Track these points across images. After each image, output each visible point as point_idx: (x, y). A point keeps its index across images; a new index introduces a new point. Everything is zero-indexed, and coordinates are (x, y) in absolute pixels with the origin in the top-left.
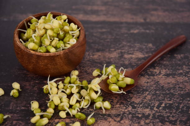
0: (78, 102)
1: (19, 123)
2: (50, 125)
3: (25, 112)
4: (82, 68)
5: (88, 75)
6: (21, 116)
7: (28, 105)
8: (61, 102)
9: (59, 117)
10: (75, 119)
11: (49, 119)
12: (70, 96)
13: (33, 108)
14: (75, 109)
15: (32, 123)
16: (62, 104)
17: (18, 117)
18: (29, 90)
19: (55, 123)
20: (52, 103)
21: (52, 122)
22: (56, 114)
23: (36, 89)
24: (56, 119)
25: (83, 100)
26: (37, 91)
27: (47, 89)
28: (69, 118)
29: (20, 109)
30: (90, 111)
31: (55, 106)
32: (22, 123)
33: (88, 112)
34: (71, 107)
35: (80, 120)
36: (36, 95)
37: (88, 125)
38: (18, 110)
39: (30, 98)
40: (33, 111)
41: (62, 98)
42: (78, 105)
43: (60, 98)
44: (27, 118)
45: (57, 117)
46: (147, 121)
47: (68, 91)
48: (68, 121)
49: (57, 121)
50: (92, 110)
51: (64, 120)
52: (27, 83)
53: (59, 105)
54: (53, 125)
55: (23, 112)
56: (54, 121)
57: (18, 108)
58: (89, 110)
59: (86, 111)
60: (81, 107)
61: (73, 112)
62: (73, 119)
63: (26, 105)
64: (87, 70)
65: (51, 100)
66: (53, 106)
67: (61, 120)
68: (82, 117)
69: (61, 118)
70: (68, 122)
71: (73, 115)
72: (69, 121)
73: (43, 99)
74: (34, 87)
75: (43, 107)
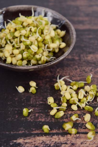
0: (85, 96)
1: (40, 115)
2: (65, 116)
3: (44, 106)
4: (81, 68)
5: (86, 73)
6: (40, 110)
7: (45, 100)
8: (71, 97)
9: (71, 109)
10: (84, 111)
11: (64, 112)
13: (50, 103)
14: (83, 103)
15: (51, 115)
16: (72, 99)
17: (39, 110)
18: (43, 87)
19: (69, 115)
20: (64, 98)
21: (66, 114)
22: (69, 107)
23: (48, 86)
24: (69, 111)
25: (88, 95)
26: (50, 88)
27: (58, 86)
28: (80, 110)
29: (39, 103)
30: (95, 103)
31: (67, 100)
32: (43, 115)
33: (93, 104)
35: (89, 111)
36: (49, 91)
37: (96, 116)
38: (37, 104)
39: (45, 94)
40: (50, 105)
41: (72, 94)
42: (85, 99)
43: (70, 93)
44: (46, 111)
45: (70, 110)
49: (70, 112)
50: (96, 103)
51: (76, 112)
52: (40, 81)
53: (70, 99)
54: (67, 116)
55: (42, 106)
56: (68, 113)
57: (37, 102)
58: (93, 103)
59: (91, 103)
60: (88, 101)
62: (82, 111)
63: (43, 100)
64: (84, 69)
65: (63, 96)
66: (66, 101)
67: (73, 112)
68: (91, 110)
69: (73, 110)
70: (79, 114)
71: (82, 108)
72: (80, 112)
73: (56, 95)
74: (46, 84)
75: (57, 101)
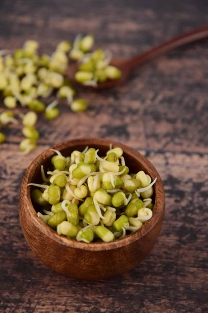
12: (22, 77)
34: (23, 92)
46: (135, 118)
47: (20, 71)
48: (17, 112)
61: (26, 100)
